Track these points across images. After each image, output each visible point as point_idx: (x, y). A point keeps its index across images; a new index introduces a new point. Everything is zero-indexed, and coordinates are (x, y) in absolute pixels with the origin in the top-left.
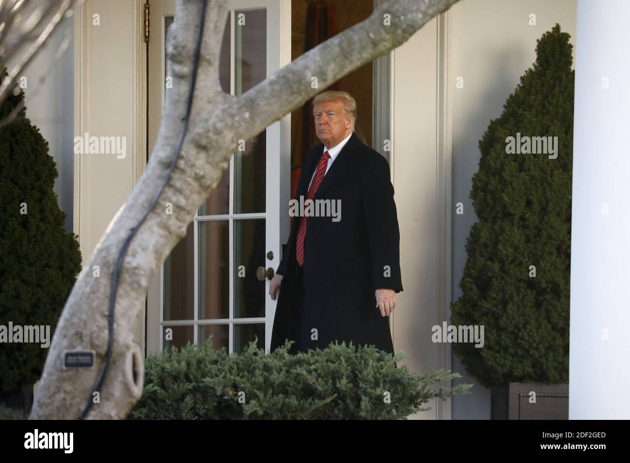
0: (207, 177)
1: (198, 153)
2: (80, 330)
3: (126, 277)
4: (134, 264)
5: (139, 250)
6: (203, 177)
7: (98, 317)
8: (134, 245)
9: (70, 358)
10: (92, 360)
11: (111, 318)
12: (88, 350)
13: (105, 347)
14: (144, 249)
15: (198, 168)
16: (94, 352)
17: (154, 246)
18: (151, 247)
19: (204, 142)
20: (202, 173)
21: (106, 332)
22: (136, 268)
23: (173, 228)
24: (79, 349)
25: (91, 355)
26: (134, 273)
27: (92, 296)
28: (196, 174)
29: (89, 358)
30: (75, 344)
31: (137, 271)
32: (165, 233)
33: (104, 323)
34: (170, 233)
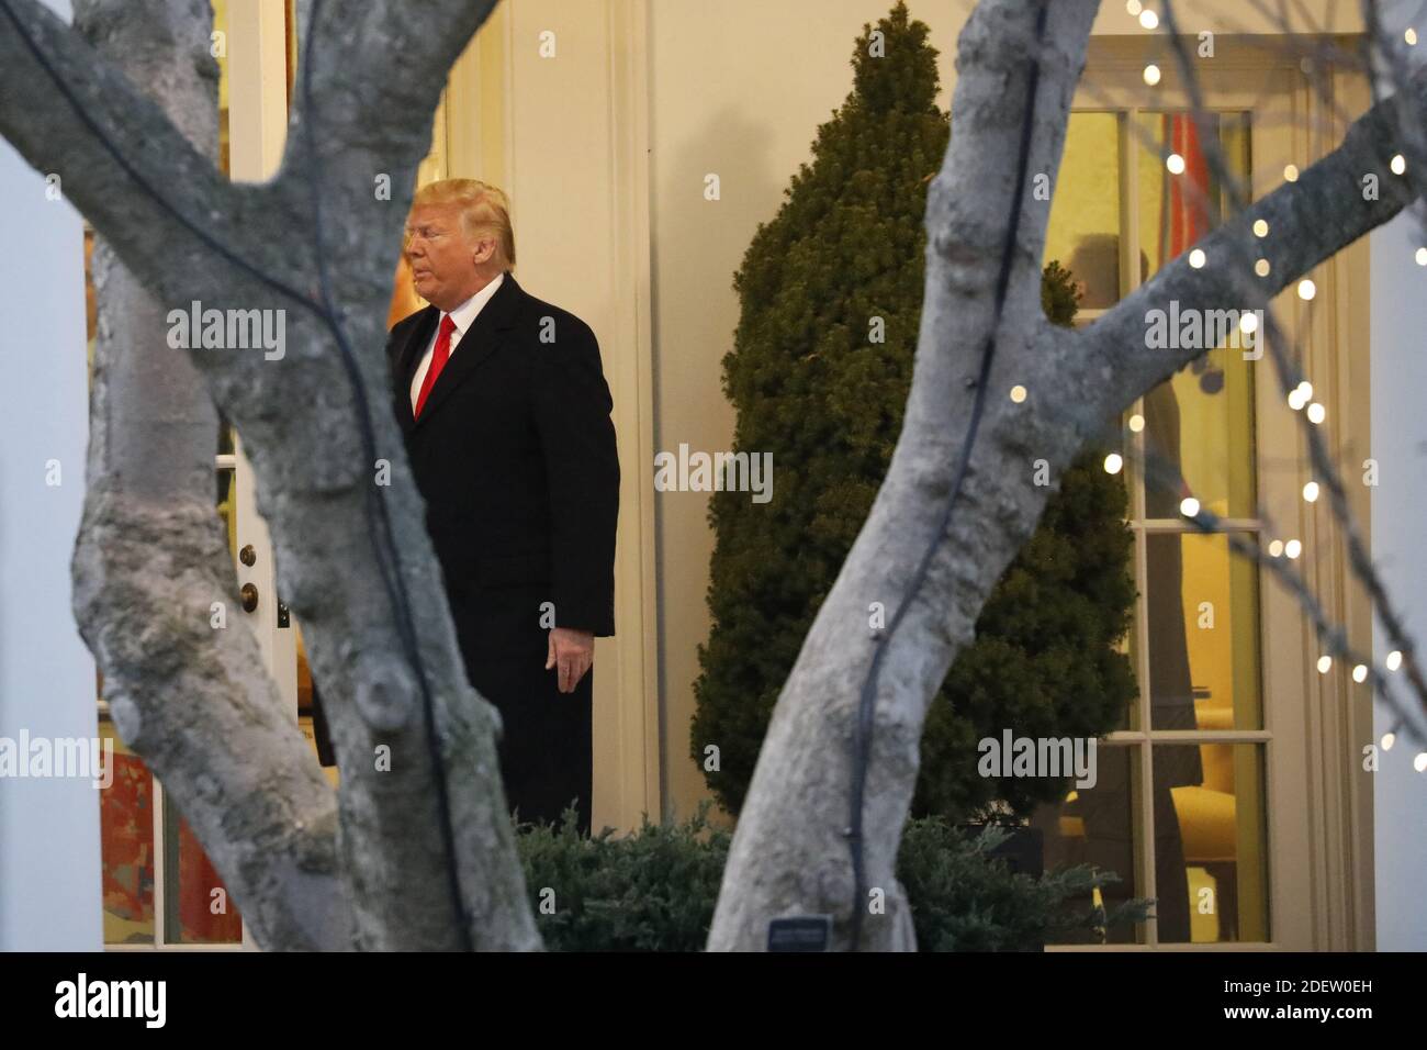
0: (1023, 513)
1: (1004, 461)
2: (794, 868)
3: (881, 748)
4: (895, 718)
5: (899, 686)
6: (1015, 515)
7: (829, 837)
8: (887, 676)
9: (779, 932)
10: (825, 935)
11: (855, 840)
12: (813, 915)
13: (850, 907)
14: (906, 683)
15: (1007, 496)
16: (829, 917)
17: (923, 673)
18: (918, 677)
19: (1020, 435)
20: (1013, 506)
21: (850, 871)
22: (898, 726)
23: (954, 631)
24: (795, 911)
25: (821, 924)
26: (895, 738)
27: (811, 791)
28: (1001, 509)
29: (817, 931)
30: (786, 901)
31: (901, 733)
32: (940, 643)
33: (841, 852)
34: (948, 641)
